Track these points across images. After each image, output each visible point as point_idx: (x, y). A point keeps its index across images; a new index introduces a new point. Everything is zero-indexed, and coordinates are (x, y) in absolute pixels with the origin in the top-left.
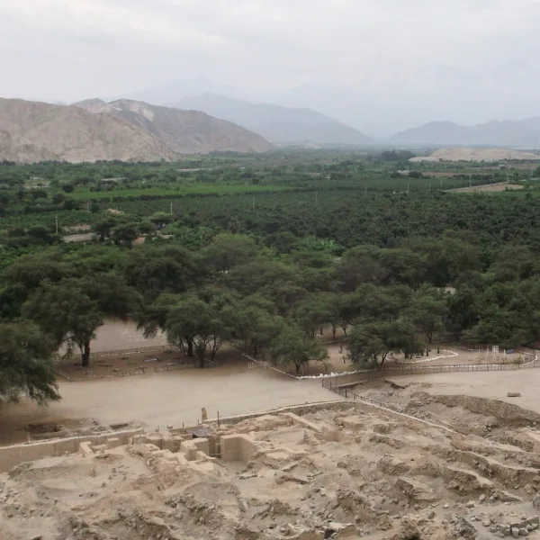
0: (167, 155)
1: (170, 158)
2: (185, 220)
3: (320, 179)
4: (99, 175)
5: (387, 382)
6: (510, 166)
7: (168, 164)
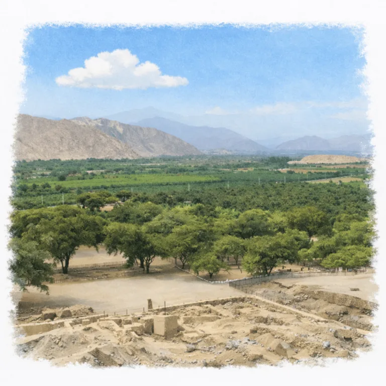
0: (131, 155)
1: (132, 157)
2: (139, 197)
3: (229, 173)
4: (83, 168)
5: (276, 283)
6: (352, 166)
7: (130, 161)
